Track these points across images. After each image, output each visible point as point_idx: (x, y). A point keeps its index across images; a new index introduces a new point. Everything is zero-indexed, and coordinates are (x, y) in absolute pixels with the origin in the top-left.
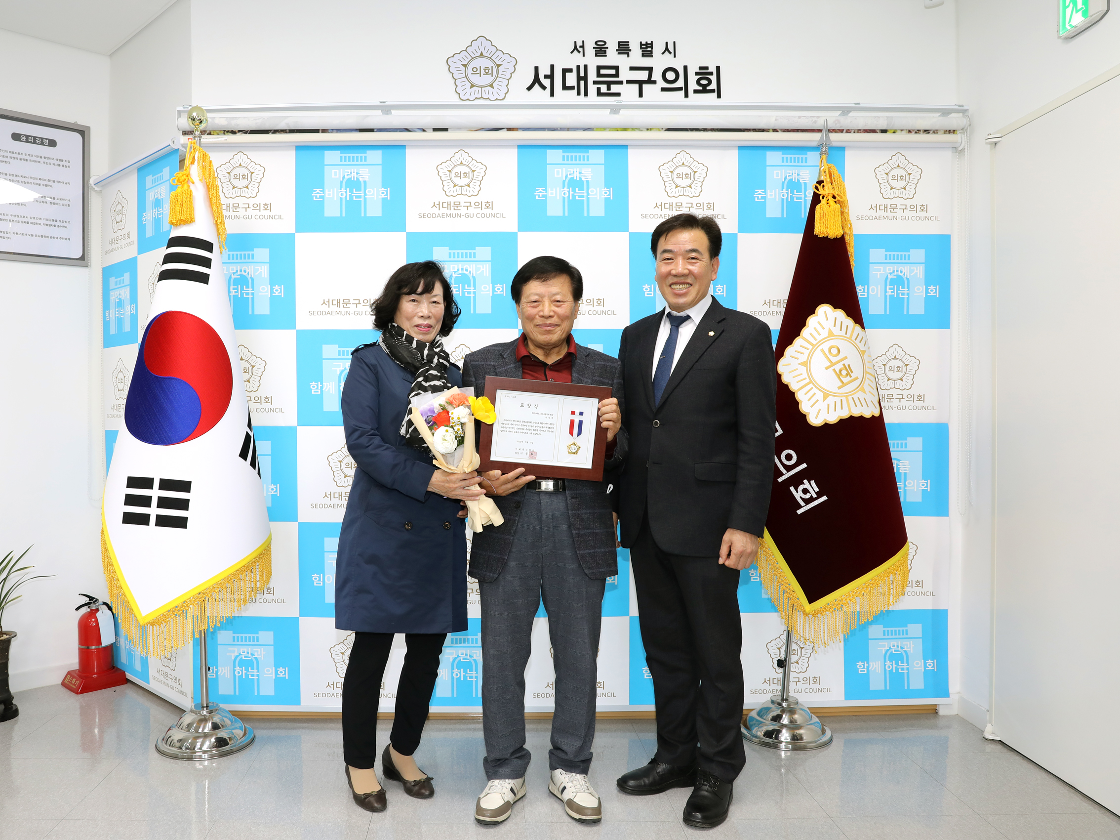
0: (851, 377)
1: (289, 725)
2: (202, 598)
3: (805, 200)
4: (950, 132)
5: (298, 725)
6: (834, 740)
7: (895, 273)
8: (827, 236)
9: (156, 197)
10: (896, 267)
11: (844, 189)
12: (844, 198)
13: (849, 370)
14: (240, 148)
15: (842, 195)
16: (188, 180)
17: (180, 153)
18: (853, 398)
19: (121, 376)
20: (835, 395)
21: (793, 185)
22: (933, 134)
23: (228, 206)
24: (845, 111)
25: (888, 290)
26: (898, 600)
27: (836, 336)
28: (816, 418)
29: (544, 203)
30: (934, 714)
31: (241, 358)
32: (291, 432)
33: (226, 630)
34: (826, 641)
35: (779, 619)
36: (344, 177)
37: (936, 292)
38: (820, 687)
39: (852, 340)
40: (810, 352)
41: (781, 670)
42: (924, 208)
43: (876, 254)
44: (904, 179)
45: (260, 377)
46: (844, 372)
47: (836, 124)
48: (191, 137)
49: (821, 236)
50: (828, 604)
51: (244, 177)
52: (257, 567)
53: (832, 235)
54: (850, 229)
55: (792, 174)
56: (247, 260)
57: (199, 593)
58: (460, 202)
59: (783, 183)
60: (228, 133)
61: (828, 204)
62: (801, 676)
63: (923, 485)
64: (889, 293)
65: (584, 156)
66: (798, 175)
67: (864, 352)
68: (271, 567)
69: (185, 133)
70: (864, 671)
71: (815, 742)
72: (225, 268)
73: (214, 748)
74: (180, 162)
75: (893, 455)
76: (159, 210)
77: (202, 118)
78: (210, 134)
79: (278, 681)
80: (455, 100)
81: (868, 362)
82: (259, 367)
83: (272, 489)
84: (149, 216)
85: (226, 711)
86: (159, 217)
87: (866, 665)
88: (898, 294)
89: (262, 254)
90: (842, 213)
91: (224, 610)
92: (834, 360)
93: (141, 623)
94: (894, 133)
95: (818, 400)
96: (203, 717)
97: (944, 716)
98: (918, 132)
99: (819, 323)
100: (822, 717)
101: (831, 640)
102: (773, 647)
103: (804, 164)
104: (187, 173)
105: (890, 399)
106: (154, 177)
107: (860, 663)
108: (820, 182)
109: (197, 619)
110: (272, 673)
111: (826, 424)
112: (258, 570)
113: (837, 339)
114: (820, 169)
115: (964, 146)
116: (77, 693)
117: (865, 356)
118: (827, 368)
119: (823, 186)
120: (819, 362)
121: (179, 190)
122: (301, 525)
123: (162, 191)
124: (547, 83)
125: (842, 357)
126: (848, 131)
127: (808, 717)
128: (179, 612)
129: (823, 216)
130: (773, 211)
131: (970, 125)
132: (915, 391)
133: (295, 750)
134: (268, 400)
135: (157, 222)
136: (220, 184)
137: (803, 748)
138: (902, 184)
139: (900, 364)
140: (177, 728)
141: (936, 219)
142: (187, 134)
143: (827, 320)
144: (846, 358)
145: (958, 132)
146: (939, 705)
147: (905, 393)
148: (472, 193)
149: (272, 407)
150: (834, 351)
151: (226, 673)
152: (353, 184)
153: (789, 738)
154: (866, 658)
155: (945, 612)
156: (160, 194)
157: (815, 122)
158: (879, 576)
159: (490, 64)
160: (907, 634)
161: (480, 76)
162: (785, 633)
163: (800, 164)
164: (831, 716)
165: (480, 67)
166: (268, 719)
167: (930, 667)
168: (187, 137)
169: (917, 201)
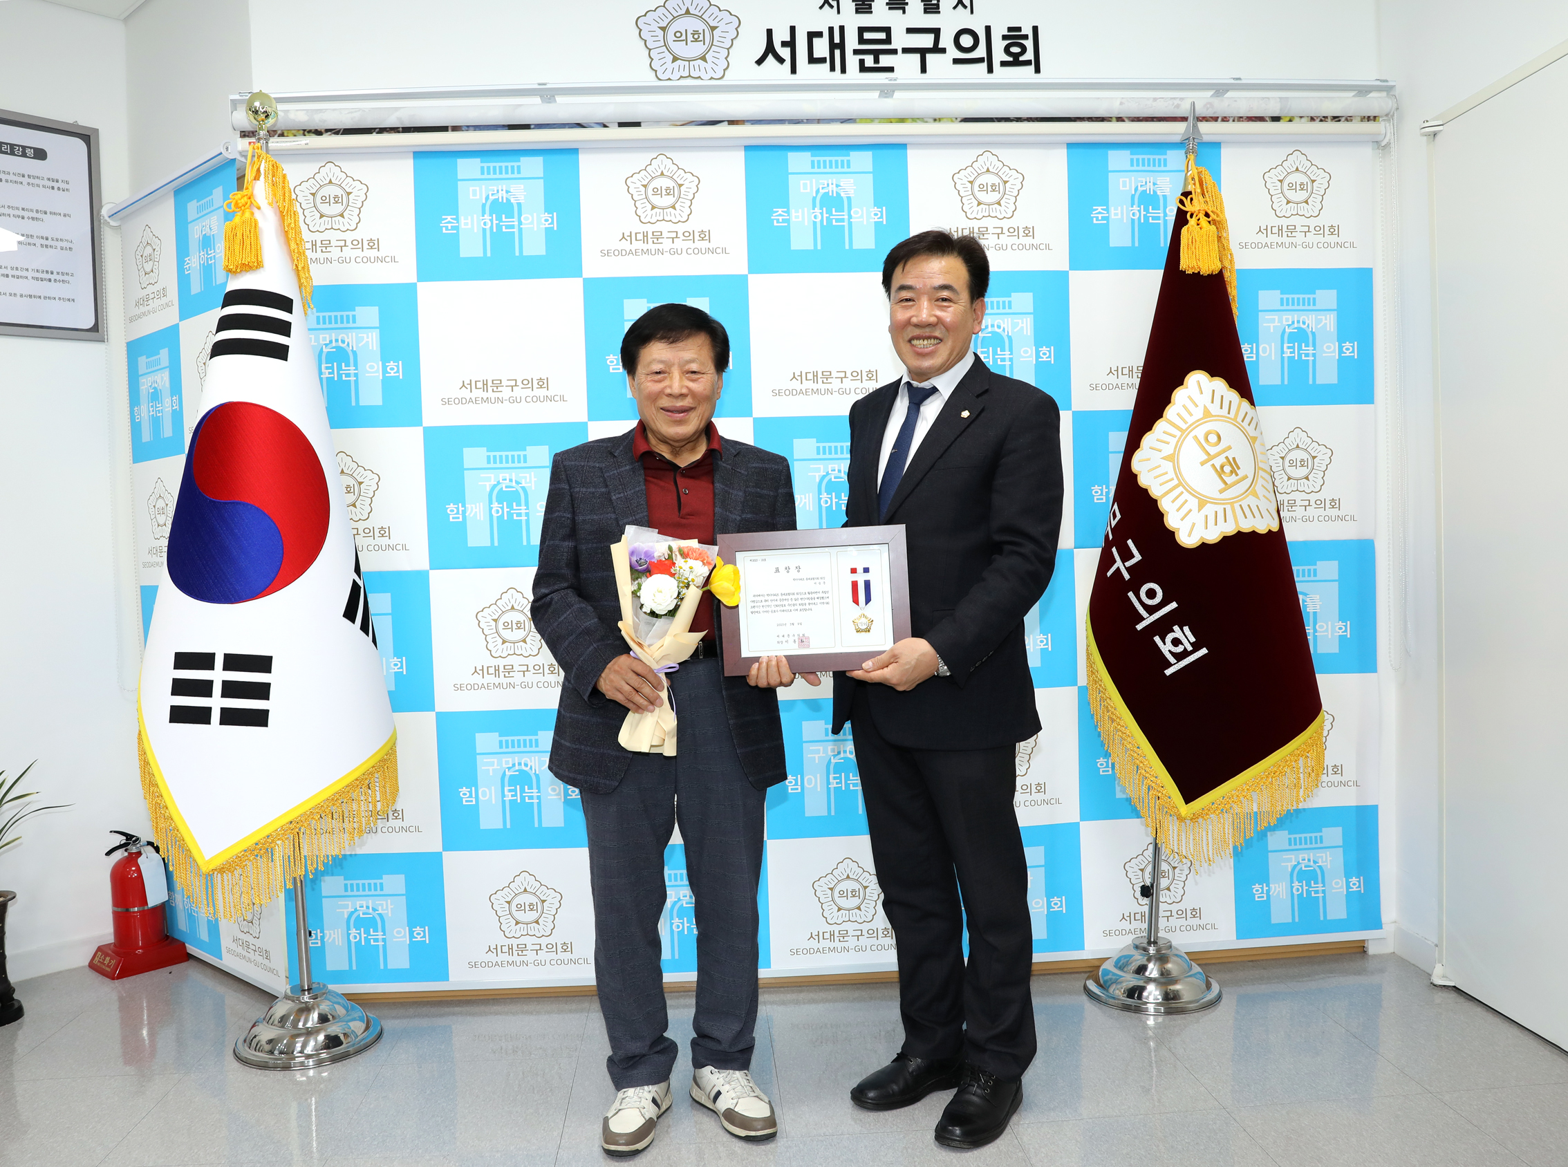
0: (1237, 475)
1: (433, 1010)
2: (295, 830)
3: (1165, 221)
4: (1369, 119)
5: (447, 1010)
6: (1224, 996)
7: (1296, 325)
8: (1199, 272)
9: (203, 233)
10: (1296, 316)
11: (1221, 203)
12: (1220, 215)
13: (1234, 465)
14: (329, 156)
15: (1218, 212)
16: (251, 203)
17: (237, 165)
18: (1241, 506)
19: (161, 504)
20: (1215, 502)
21: (1148, 199)
22: (1346, 122)
23: (314, 244)
24: (1220, 90)
25: (1285, 349)
26: (1310, 794)
27: (1215, 416)
28: (1189, 535)
29: (785, 232)
30: (1360, 953)
31: (342, 472)
32: (420, 579)
33: (332, 875)
34: (1211, 856)
35: (1143, 828)
36: (487, 198)
37: (1353, 352)
38: (1202, 922)
39: (1237, 422)
40: (1178, 441)
41: (1146, 901)
42: (1334, 230)
43: (1268, 298)
44: (1305, 188)
45: (371, 498)
46: (1227, 469)
47: (1207, 109)
48: (253, 140)
49: (1190, 272)
50: (1213, 804)
51: (337, 200)
52: (377, 780)
53: (1205, 271)
54: (1231, 261)
55: (1146, 182)
56: (345, 325)
57: (291, 822)
58: (661, 232)
59: (1133, 196)
60: (311, 134)
61: (1198, 225)
62: (1174, 908)
63: (1340, 629)
64: (1287, 353)
65: (842, 161)
66: (1154, 184)
67: (1255, 439)
68: (396, 780)
69: (244, 134)
70: (1263, 897)
71: (1197, 1001)
72: (313, 336)
73: (322, 1050)
74: (238, 179)
75: (1299, 587)
76: (209, 253)
77: (269, 110)
78: (282, 135)
79: (414, 947)
80: (650, 80)
81: (1262, 454)
82: (369, 483)
83: (396, 665)
84: (194, 261)
85: (337, 994)
86: (210, 262)
87: (1265, 888)
88: (1300, 355)
89: (368, 315)
90: (1219, 238)
91: (330, 847)
92: (1213, 451)
93: (204, 869)
94: (1290, 121)
95: (1190, 511)
96: (304, 1005)
97: (1374, 956)
98: (1324, 119)
99: (1190, 398)
100: (1206, 964)
101: (1219, 855)
102: (1133, 868)
103: (1162, 168)
104: (249, 194)
105: (1292, 506)
106: (200, 203)
107: (1257, 887)
108: (1186, 194)
109: (289, 861)
110: (405, 936)
111: (1203, 544)
112: (377, 784)
113: (1216, 420)
114: (1186, 174)
115: (1390, 140)
116: (113, 979)
117: (1257, 445)
118: (1203, 464)
119: (1192, 199)
120: (1191, 454)
121: (237, 219)
122: (441, 717)
123: (214, 224)
124: (785, 53)
125: (1224, 447)
126: (1225, 119)
127: (1186, 966)
128: (262, 852)
129: (1192, 243)
130: (1120, 237)
131: (1397, 109)
132: (1326, 494)
133: (443, 1047)
134: (385, 533)
135: (207, 270)
136: (300, 211)
137: (1181, 1011)
138: (1302, 195)
139: (1305, 456)
140: (265, 1023)
141: (1352, 245)
142: (248, 136)
143: (1202, 393)
144: (1229, 448)
145: (1381, 119)
146: (1368, 940)
147: (1313, 497)
148: (679, 218)
149: (391, 542)
150: (1213, 438)
151: (336, 939)
152: (501, 208)
153: (1159, 997)
154: (1264, 879)
155: (1375, 808)
156: (210, 228)
157: (1178, 106)
158: (1284, 760)
159: (700, 26)
160: (1321, 842)
161: (687, 44)
162: (1151, 848)
163: (1157, 168)
164: (1219, 963)
165: (686, 30)
166: (401, 1003)
167: (1354, 887)
168: (247, 140)
169: (1325, 220)
